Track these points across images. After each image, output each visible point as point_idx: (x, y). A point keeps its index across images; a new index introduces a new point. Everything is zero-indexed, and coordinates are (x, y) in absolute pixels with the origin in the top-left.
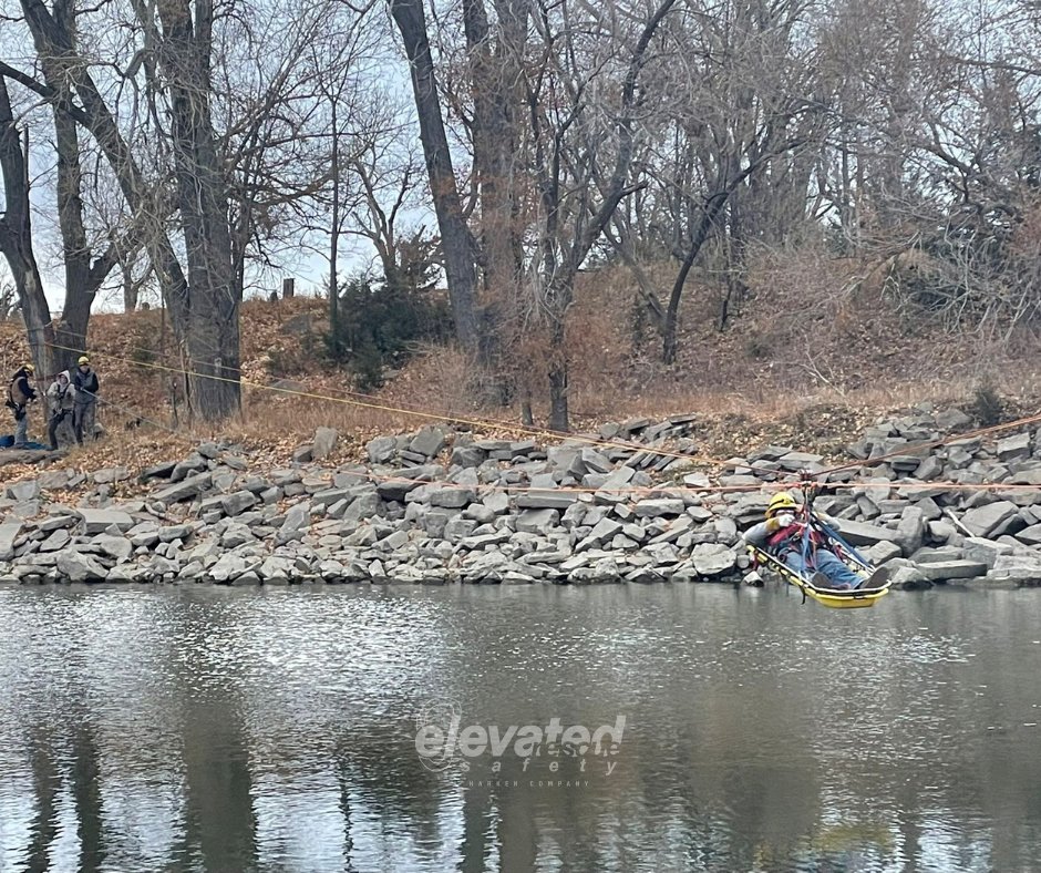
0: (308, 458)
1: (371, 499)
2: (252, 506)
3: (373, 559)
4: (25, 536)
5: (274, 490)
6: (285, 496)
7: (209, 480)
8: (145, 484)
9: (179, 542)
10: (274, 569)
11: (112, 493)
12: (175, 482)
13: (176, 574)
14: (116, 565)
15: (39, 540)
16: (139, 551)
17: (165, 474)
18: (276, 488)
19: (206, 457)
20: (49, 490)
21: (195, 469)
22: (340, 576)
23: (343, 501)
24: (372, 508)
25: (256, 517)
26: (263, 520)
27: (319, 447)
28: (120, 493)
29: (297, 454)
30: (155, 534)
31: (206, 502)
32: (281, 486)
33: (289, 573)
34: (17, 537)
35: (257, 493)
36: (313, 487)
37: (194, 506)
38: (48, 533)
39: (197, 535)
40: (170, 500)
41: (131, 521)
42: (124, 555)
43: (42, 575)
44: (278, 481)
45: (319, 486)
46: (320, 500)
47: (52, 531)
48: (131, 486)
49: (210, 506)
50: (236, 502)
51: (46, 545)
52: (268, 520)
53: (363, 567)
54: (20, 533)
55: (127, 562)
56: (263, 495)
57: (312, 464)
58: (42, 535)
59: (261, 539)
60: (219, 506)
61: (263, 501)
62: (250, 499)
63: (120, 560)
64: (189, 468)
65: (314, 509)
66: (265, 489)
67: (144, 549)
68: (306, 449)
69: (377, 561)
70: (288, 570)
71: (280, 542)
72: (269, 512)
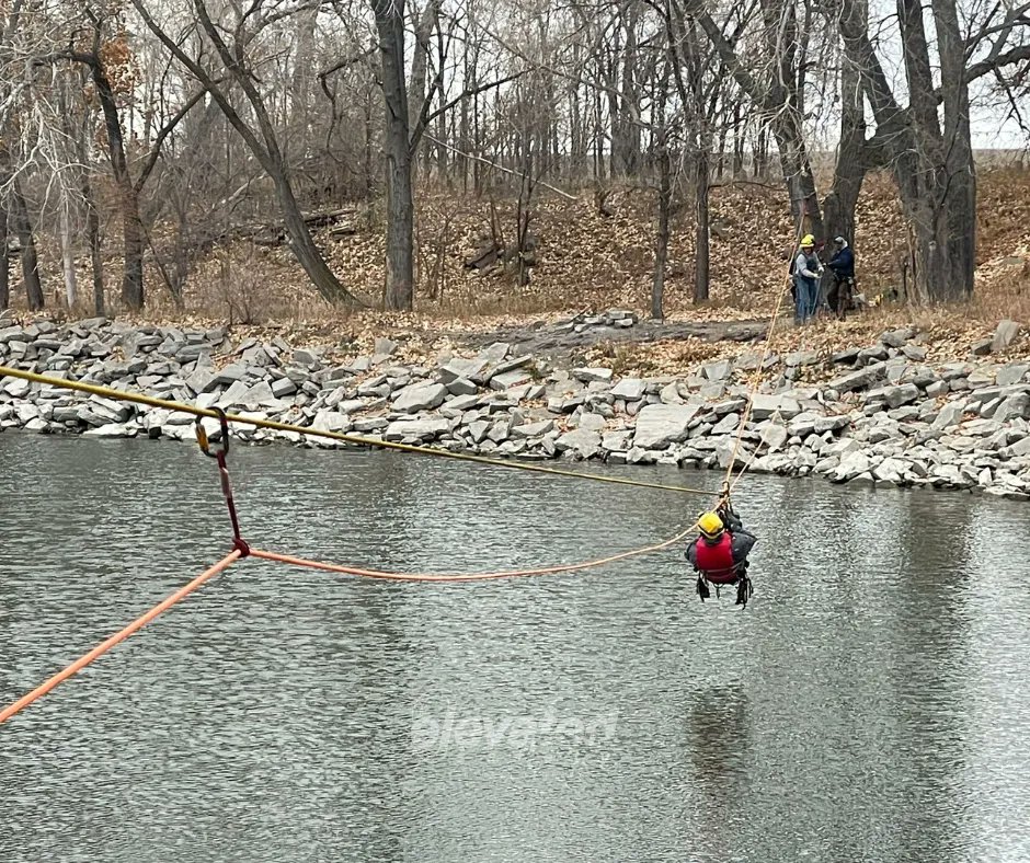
0: (986, 351)
1: (1019, 400)
2: (915, 399)
3: (984, 467)
4: (701, 417)
5: (937, 385)
6: (951, 390)
7: (882, 371)
8: (830, 370)
9: (829, 434)
10: (889, 471)
11: (797, 378)
12: (857, 369)
13: (811, 467)
14: (767, 454)
15: (712, 423)
16: (791, 441)
17: (850, 360)
18: (942, 381)
19: (888, 345)
20: (744, 371)
21: (876, 357)
22: (949, 482)
23: (996, 400)
24: (1020, 410)
25: (911, 412)
26: (918, 416)
27: (998, 341)
28: (805, 378)
29: (974, 347)
30: (811, 425)
31: (872, 393)
32: (947, 380)
33: (902, 476)
34: (693, 419)
35: (922, 386)
36: (975, 383)
37: (864, 396)
38: (721, 416)
39: (853, 427)
40: (842, 389)
41: (796, 409)
42: (775, 445)
43: (700, 459)
44: (946, 375)
45: (981, 382)
46: (977, 398)
47: (725, 414)
48: (816, 371)
49: (875, 398)
50: (897, 395)
51: (717, 428)
52: (922, 416)
53: (973, 475)
54: (697, 414)
55: (777, 451)
56: (928, 389)
57: (989, 357)
58: (715, 418)
59: (907, 435)
60: (882, 397)
61: (927, 395)
62: (911, 392)
63: (771, 450)
64: (871, 356)
65: (968, 408)
66: (930, 383)
67: (798, 439)
68: (984, 342)
69: (988, 469)
70: (901, 472)
71: (919, 440)
72: (925, 407)
